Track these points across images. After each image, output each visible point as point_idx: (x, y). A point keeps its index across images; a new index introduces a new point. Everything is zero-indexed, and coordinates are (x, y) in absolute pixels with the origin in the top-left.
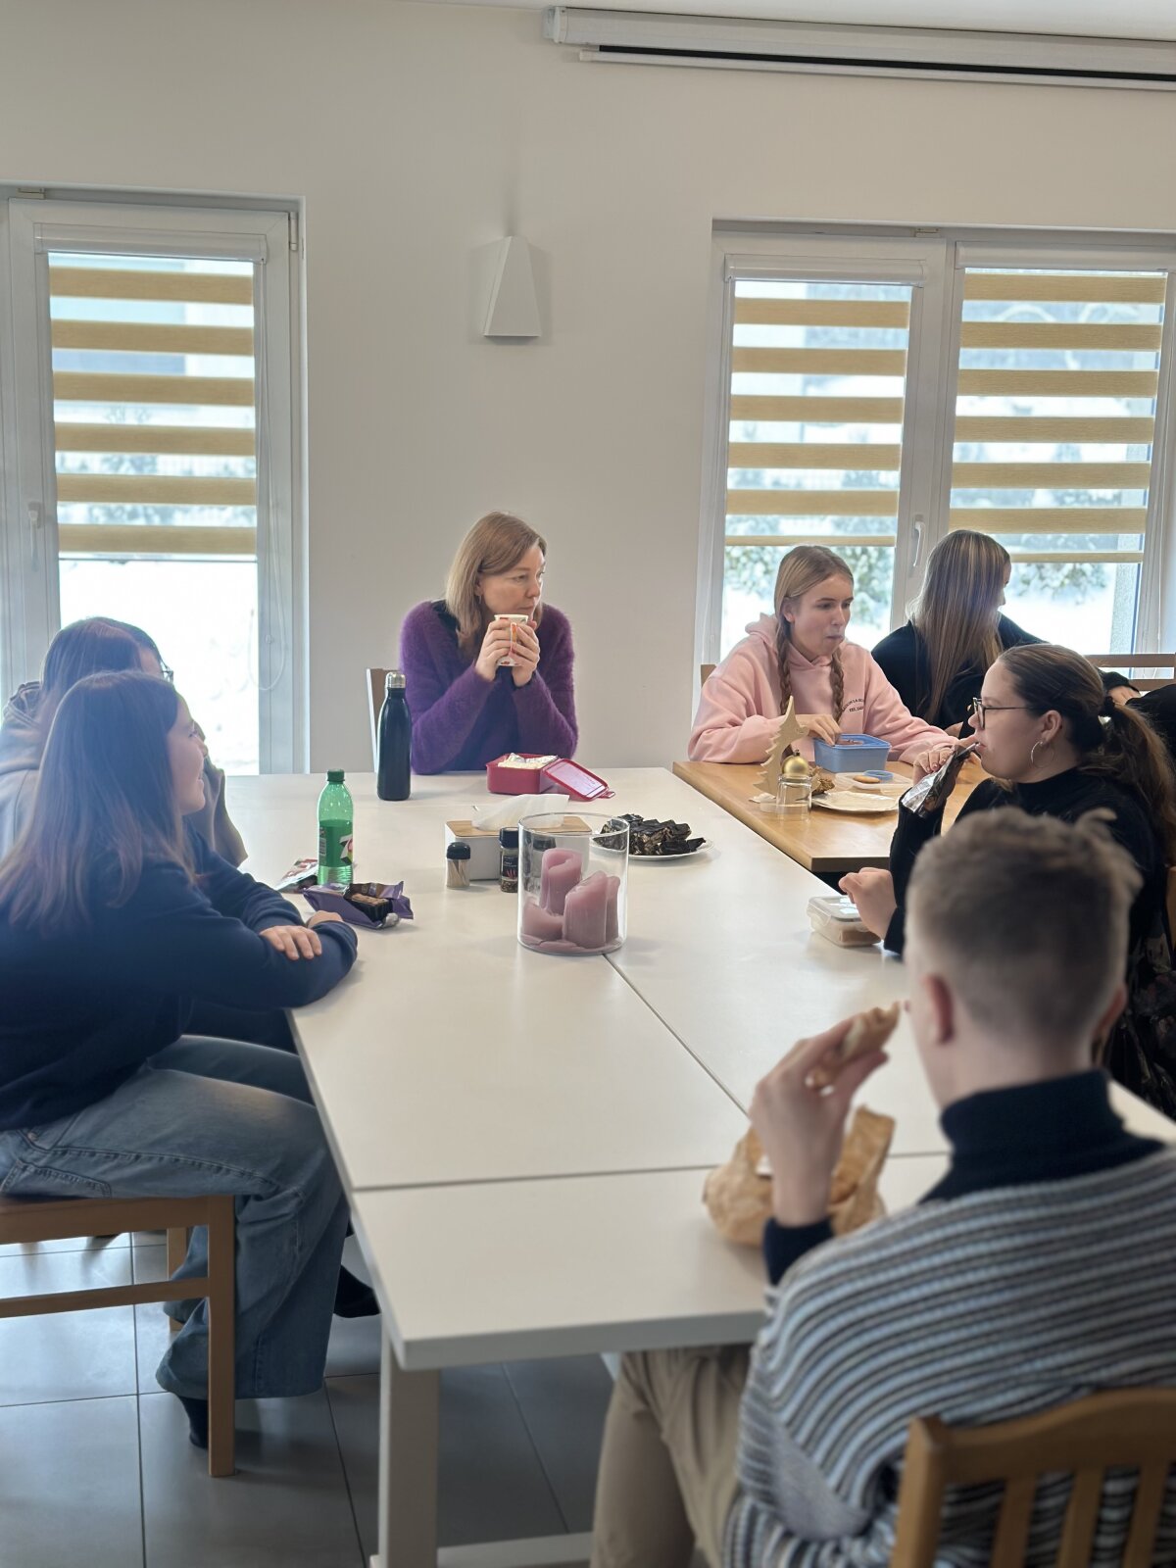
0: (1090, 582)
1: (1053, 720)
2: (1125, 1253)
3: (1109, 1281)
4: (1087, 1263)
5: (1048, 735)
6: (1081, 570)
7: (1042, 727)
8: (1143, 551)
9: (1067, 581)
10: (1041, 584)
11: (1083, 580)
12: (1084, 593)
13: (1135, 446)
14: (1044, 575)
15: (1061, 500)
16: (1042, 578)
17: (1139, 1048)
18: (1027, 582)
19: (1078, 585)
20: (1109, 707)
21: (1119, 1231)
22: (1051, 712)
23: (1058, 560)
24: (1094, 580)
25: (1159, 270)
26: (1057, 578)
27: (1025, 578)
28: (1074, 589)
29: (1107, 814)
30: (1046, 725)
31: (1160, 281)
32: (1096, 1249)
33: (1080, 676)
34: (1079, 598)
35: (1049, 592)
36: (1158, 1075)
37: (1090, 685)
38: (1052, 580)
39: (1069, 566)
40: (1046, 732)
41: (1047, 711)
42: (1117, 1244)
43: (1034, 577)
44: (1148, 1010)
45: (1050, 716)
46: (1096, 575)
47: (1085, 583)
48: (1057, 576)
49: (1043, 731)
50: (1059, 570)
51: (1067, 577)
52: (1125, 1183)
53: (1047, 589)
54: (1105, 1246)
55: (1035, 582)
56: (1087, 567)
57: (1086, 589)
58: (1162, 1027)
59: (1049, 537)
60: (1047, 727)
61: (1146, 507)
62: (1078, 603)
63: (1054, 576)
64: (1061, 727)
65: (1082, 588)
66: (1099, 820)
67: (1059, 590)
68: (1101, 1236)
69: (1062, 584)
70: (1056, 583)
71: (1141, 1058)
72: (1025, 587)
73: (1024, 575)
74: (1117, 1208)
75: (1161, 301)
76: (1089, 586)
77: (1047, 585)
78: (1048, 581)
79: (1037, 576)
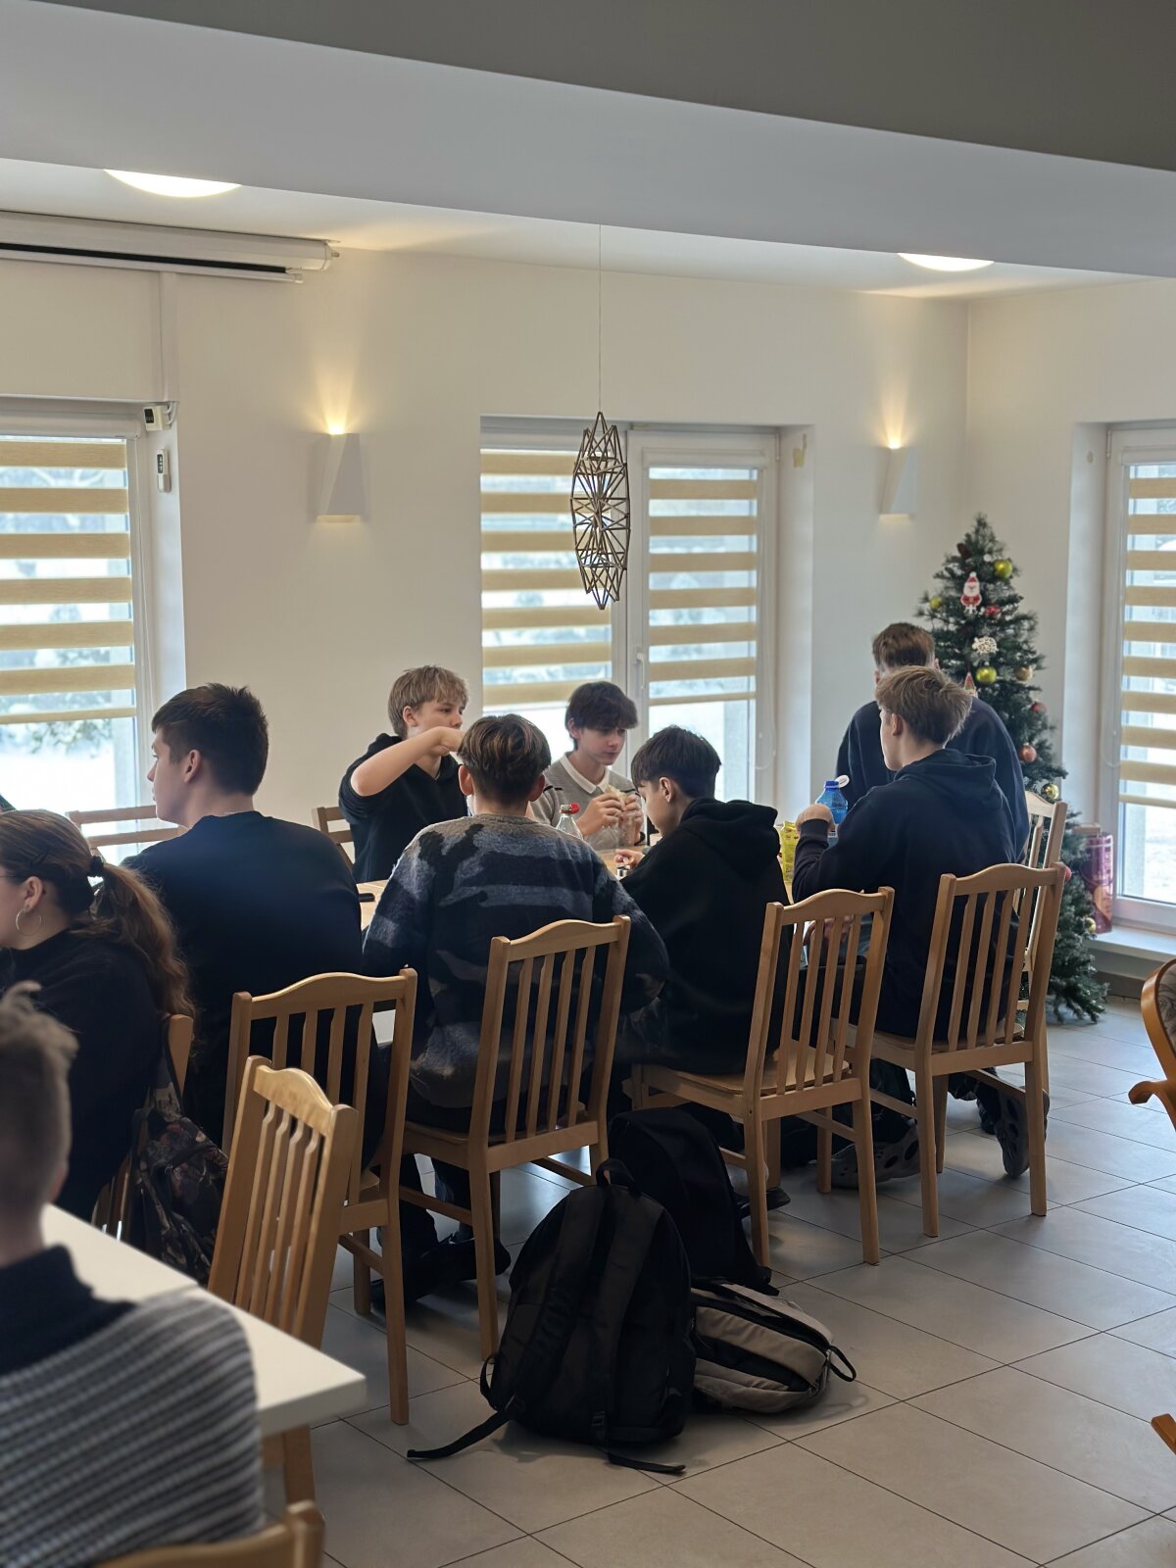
0: (102, 735)
1: (35, 886)
2: (105, 1422)
3: (88, 1456)
4: (64, 1443)
5: (32, 902)
6: (91, 724)
7: (24, 894)
8: (135, 706)
9: (79, 735)
10: (53, 740)
11: (94, 733)
12: (98, 745)
13: (117, 605)
14: (56, 731)
15: (65, 658)
16: (54, 734)
17: (155, 1200)
18: (39, 739)
19: (90, 738)
20: (97, 866)
21: (94, 1402)
22: (31, 879)
23: (68, 719)
24: (106, 732)
25: (117, 437)
26: (69, 734)
27: (36, 735)
28: (88, 742)
29: (32, 986)
30: (28, 892)
31: (119, 447)
32: (74, 1426)
33: (59, 840)
34: (93, 751)
35: (62, 747)
36: (176, 1223)
37: (73, 848)
38: (64, 735)
39: (78, 724)
40: (28, 900)
41: (26, 878)
42: (94, 1416)
43: (45, 734)
44: (162, 1161)
45: (31, 883)
46: (107, 728)
47: (98, 736)
48: (69, 732)
49: (26, 898)
50: (70, 725)
51: (79, 731)
52: (98, 1352)
53: (60, 744)
54: (84, 1421)
55: (47, 738)
56: (99, 722)
57: (99, 742)
58: (177, 1176)
59: (57, 694)
60: (30, 894)
61: (134, 663)
62: (93, 757)
63: (66, 732)
64: (44, 892)
65: (95, 741)
66: (24, 993)
67: (73, 745)
68: (76, 1412)
69: (75, 738)
70: (69, 739)
71: (159, 1211)
72: (38, 743)
73: (35, 733)
74: (91, 1379)
75: (123, 466)
76: (102, 740)
77: (59, 741)
78: (60, 737)
79: (49, 733)
